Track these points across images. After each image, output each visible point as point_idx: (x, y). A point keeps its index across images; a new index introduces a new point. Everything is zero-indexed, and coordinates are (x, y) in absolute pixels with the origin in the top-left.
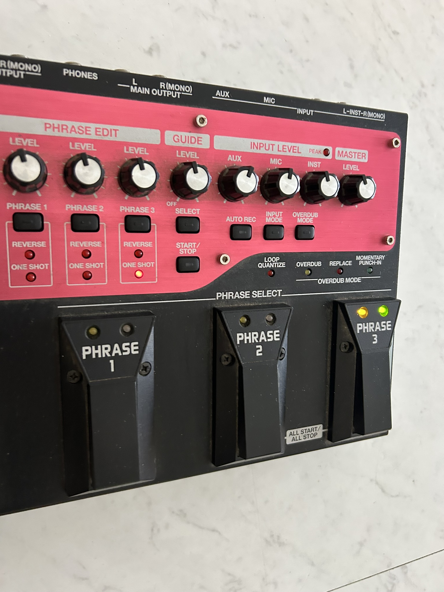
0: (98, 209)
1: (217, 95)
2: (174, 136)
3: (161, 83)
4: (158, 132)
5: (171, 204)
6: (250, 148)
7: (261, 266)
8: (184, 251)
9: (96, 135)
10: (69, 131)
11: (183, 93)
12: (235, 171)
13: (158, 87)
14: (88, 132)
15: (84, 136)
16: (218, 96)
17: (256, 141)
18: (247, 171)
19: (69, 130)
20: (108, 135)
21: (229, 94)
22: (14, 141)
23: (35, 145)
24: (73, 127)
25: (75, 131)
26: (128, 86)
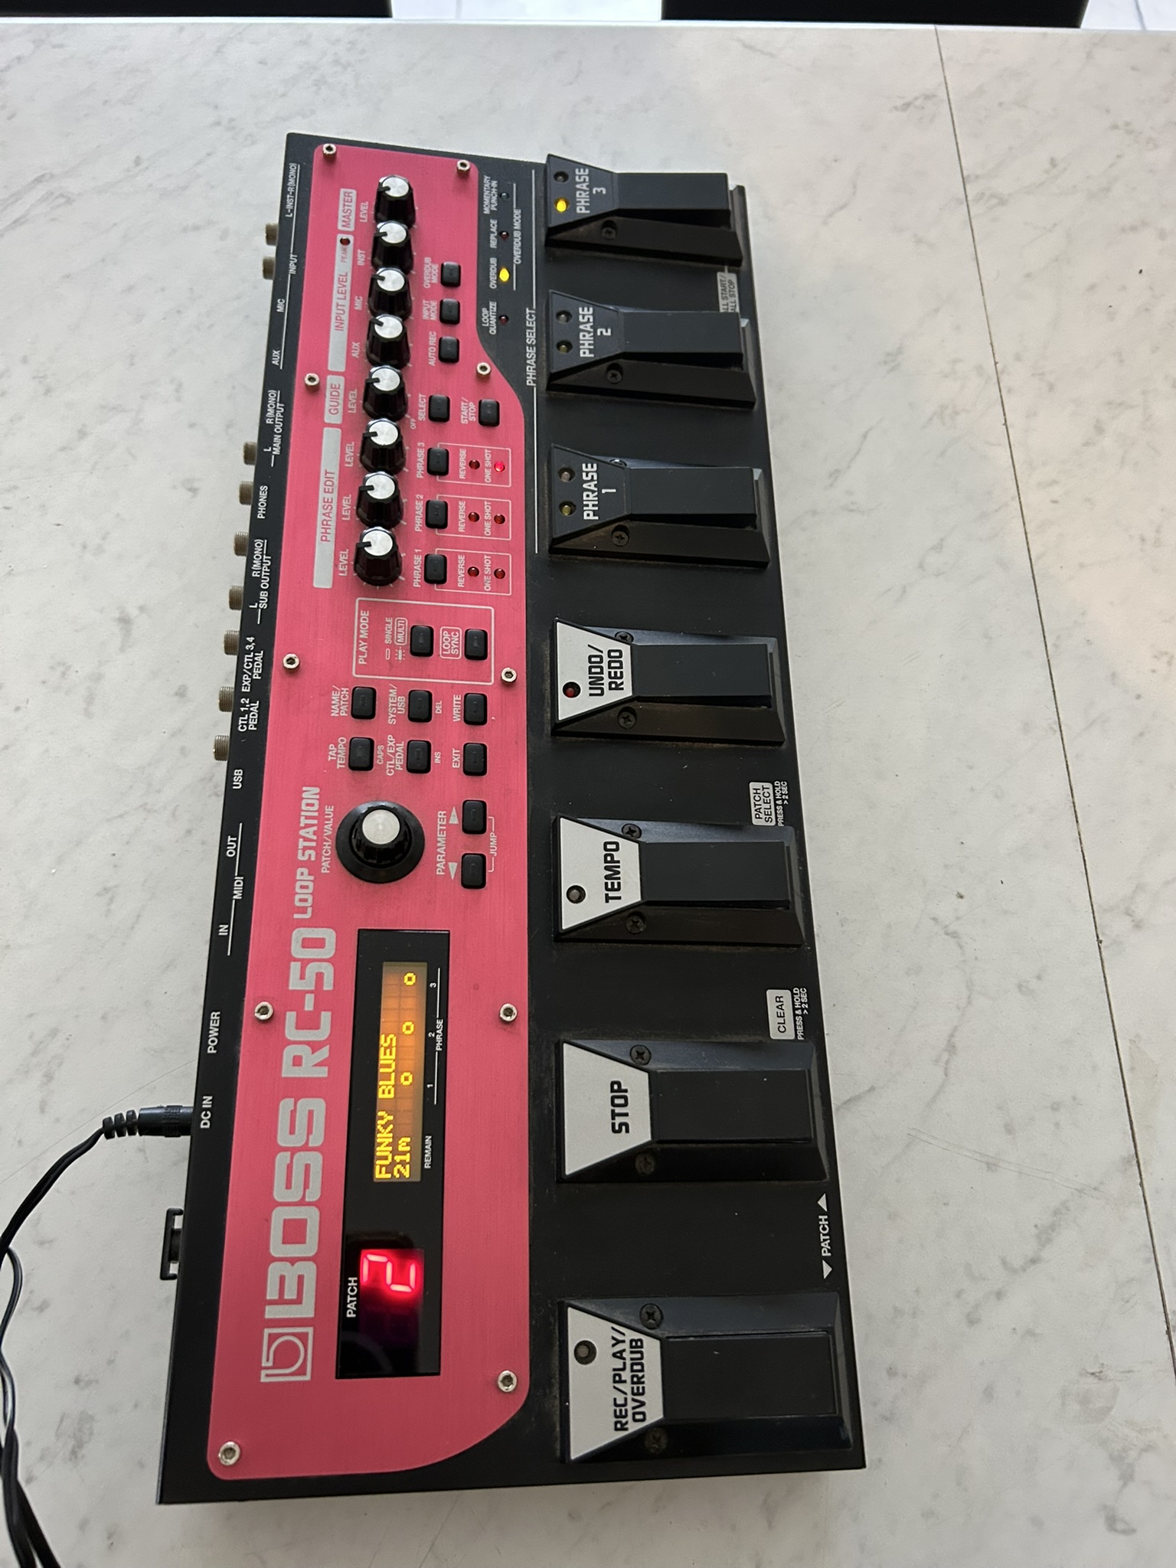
0: (419, 500)
1: (277, 365)
2: (330, 412)
3: (268, 422)
4: (326, 429)
5: (413, 425)
6: (342, 331)
7: (493, 331)
8: (472, 416)
9: (332, 492)
11: (277, 401)
12: (374, 339)
13: (272, 426)
14: (330, 501)
15: (334, 505)
16: (279, 362)
17: (333, 323)
18: (375, 326)
19: (328, 519)
20: (332, 482)
21: (276, 352)
22: (343, 572)
23: (346, 553)
24: (324, 514)
25: (329, 513)
26: (273, 456)
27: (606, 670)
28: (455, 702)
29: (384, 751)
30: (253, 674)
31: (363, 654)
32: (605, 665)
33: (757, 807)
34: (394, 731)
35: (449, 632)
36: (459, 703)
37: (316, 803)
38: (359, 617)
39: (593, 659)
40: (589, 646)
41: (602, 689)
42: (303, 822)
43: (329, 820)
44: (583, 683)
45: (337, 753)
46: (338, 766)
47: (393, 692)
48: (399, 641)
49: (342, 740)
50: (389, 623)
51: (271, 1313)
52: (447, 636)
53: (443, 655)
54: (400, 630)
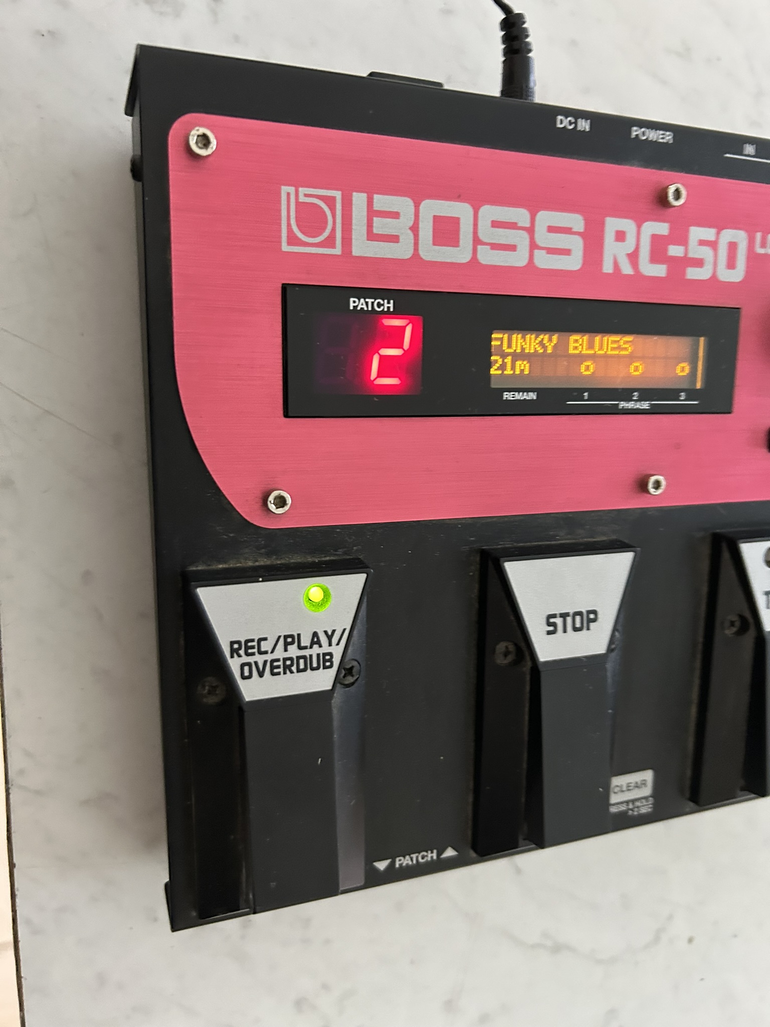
51: (359, 199)
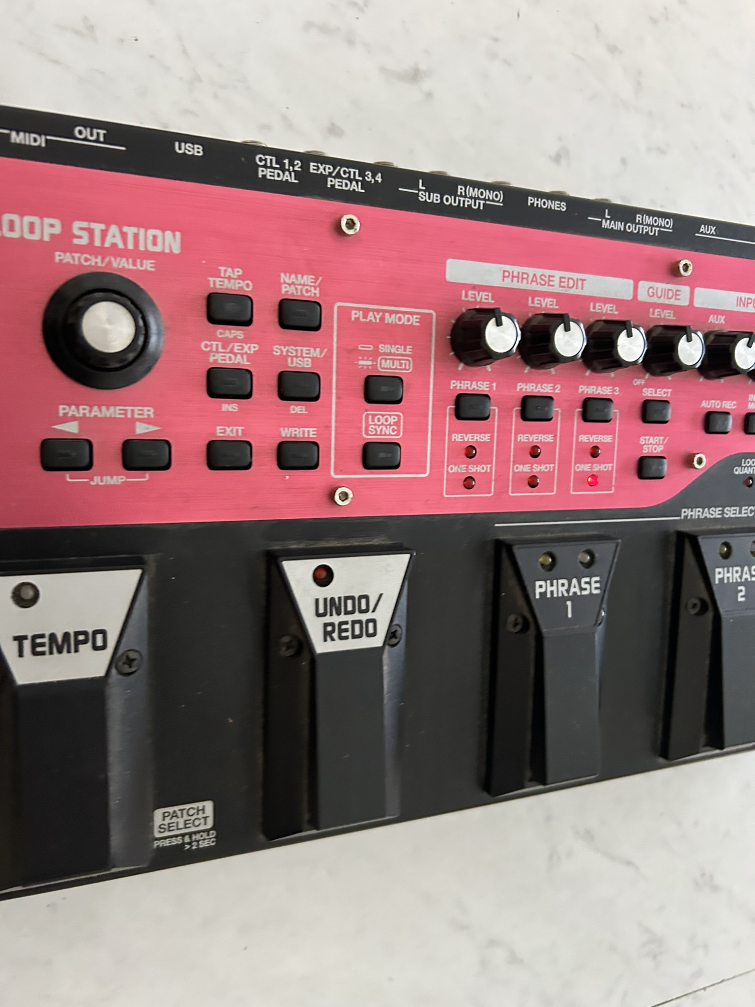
0: (554, 389)
1: (700, 231)
2: (650, 288)
3: (638, 215)
4: (631, 282)
5: (638, 382)
6: (736, 305)
7: (738, 471)
8: (648, 448)
9: (560, 286)
10: (530, 281)
11: (662, 229)
12: (734, 338)
13: (633, 221)
14: (551, 283)
15: (546, 289)
16: (702, 233)
17: (744, 295)
18: (747, 339)
20: (572, 287)
21: (715, 230)
22: (466, 296)
23: (490, 301)
24: (535, 275)
25: (536, 281)
26: (600, 220)
27: (350, 618)
28: (306, 429)
29: (235, 340)
30: (334, 177)
31: (365, 317)
32: (357, 616)
33: (179, 813)
34: (264, 353)
35: (397, 424)
36: (306, 435)
37: (158, 249)
38: (412, 314)
39: (363, 601)
40: (381, 595)
41: (324, 615)
42: (130, 231)
43: (134, 264)
44: (334, 590)
45: (229, 278)
46: (211, 279)
47: (316, 353)
48: (383, 361)
49: (248, 285)
50: (405, 350)
52: (392, 420)
53: (367, 416)
54: (397, 363)
